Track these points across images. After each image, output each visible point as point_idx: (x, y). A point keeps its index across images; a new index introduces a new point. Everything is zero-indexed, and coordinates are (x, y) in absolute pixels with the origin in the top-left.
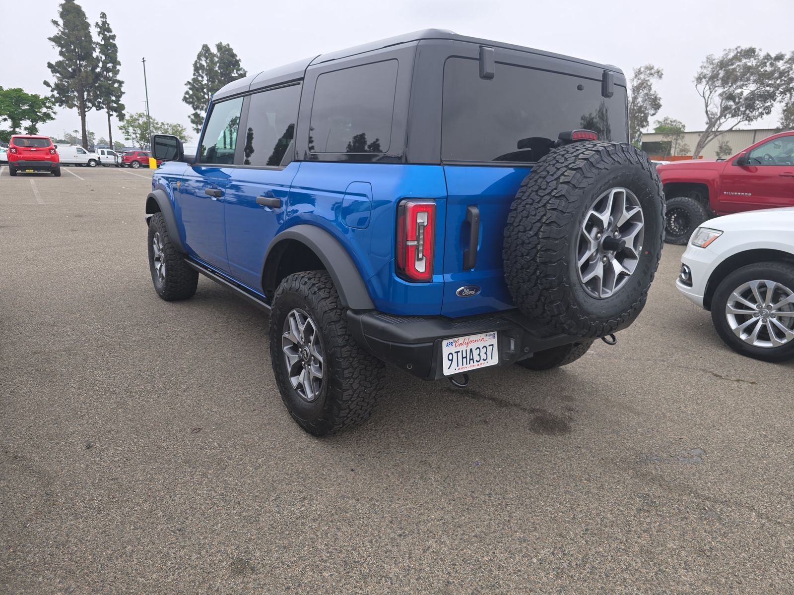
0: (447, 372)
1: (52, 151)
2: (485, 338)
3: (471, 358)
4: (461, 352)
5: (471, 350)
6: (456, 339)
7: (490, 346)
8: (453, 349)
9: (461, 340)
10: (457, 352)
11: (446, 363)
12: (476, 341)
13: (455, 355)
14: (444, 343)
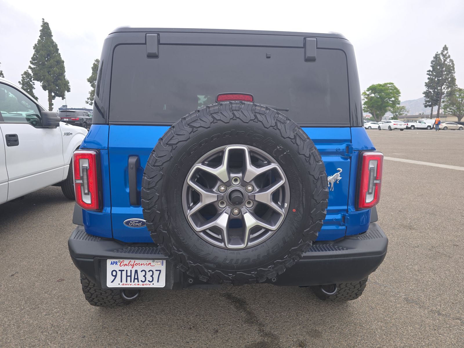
0: (109, 285)
2: (152, 264)
3: (136, 277)
4: (125, 271)
5: (136, 271)
6: (121, 260)
7: (156, 270)
8: (117, 267)
9: (126, 262)
10: (122, 271)
11: (109, 278)
12: (142, 264)
13: (119, 273)
14: (109, 262)
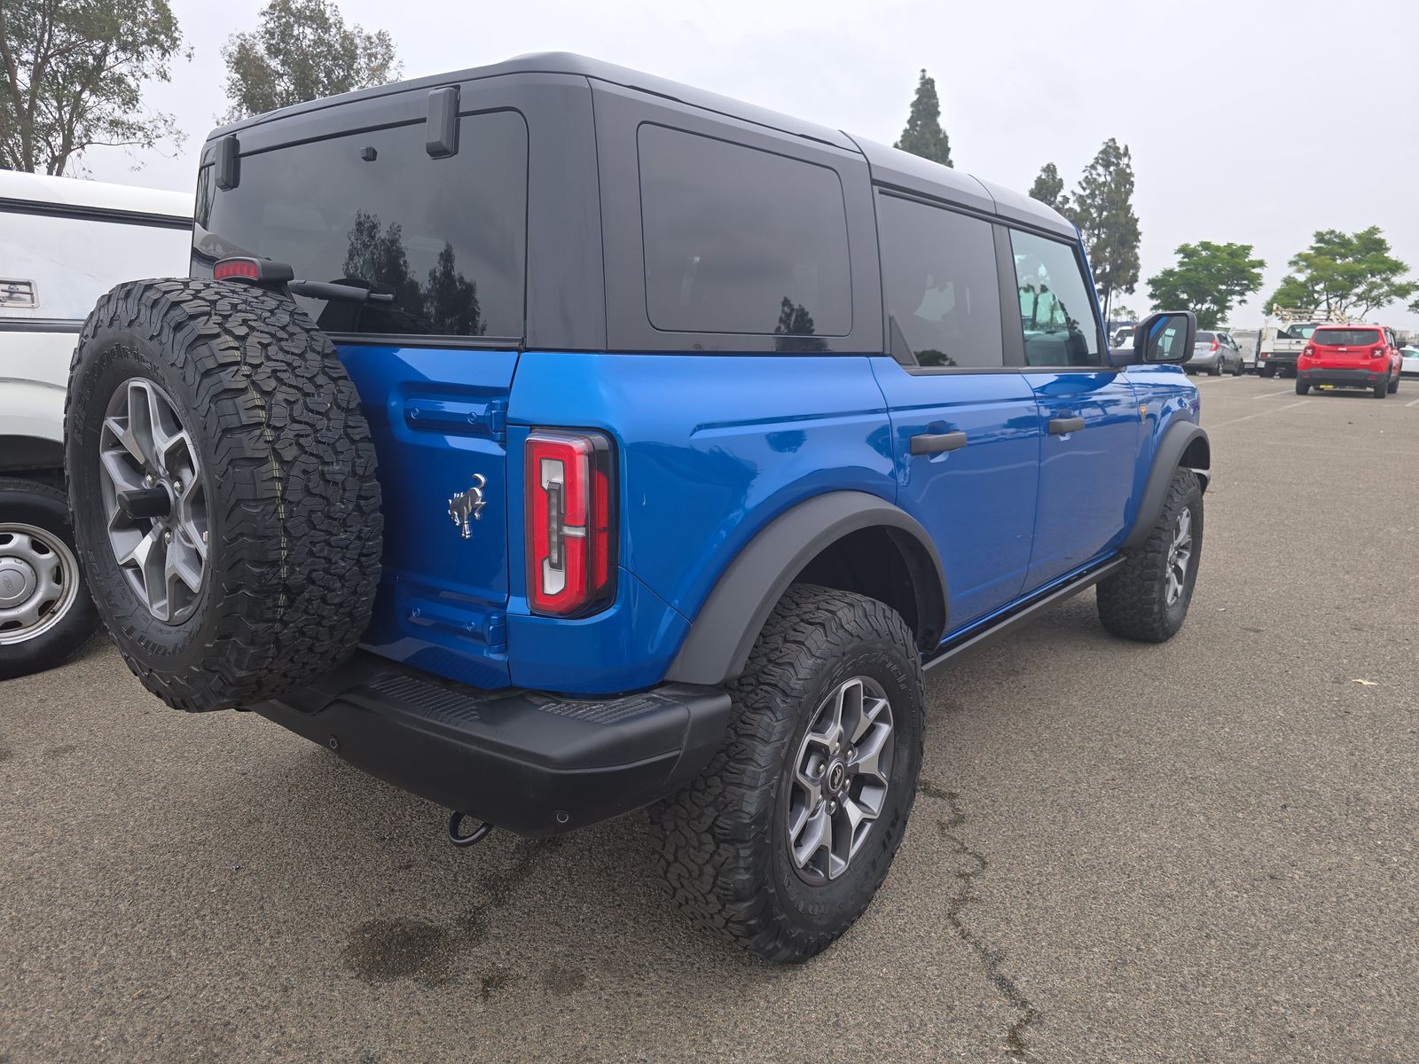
1: (1378, 353)
